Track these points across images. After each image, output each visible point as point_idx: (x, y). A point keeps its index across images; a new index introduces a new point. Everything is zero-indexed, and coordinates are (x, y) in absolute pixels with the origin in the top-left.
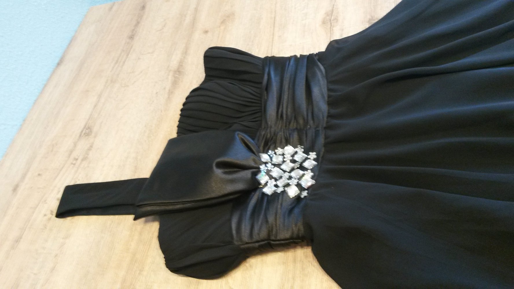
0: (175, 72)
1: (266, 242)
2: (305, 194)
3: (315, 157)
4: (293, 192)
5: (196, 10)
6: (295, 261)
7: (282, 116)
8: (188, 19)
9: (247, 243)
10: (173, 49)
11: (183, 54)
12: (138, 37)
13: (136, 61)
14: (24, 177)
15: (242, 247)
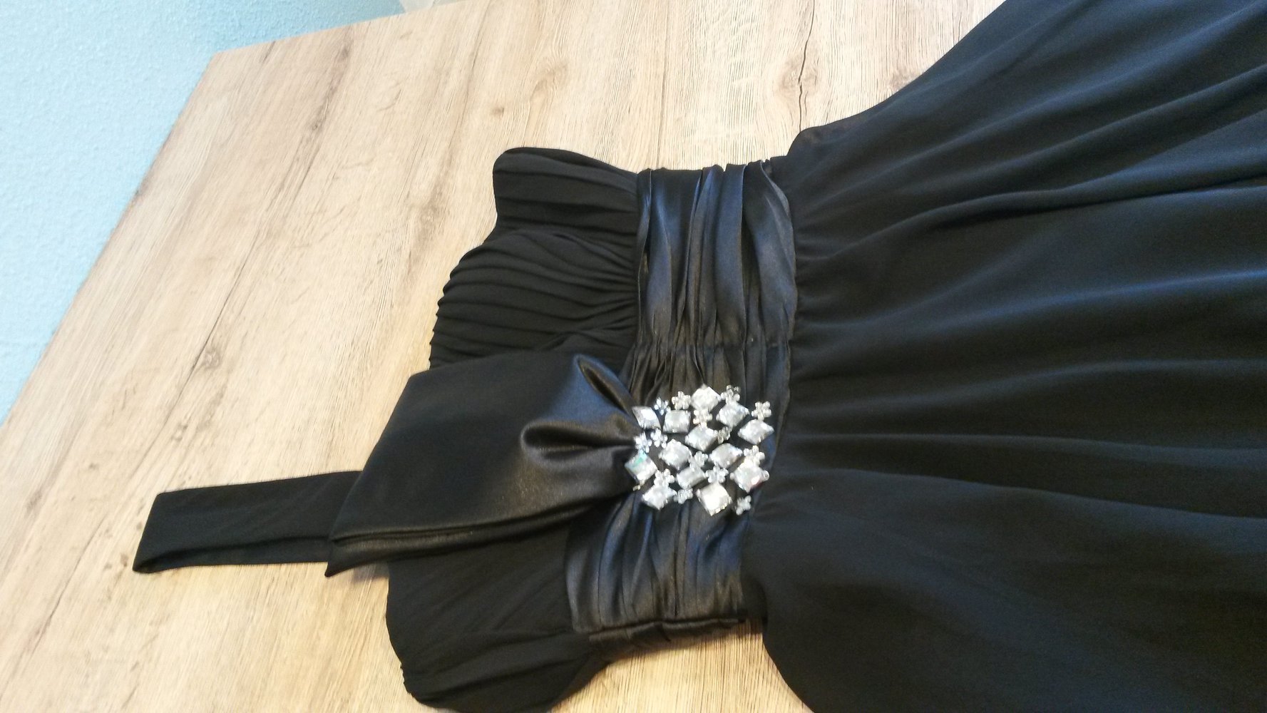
0: (424, 209)
1: (652, 625)
2: (744, 504)
3: (769, 413)
4: (715, 500)
6: (722, 671)
7: (685, 315)
9: (604, 629)
10: (419, 154)
11: (442, 165)
12: (332, 127)
13: (329, 183)
14: (55, 471)
15: (593, 638)
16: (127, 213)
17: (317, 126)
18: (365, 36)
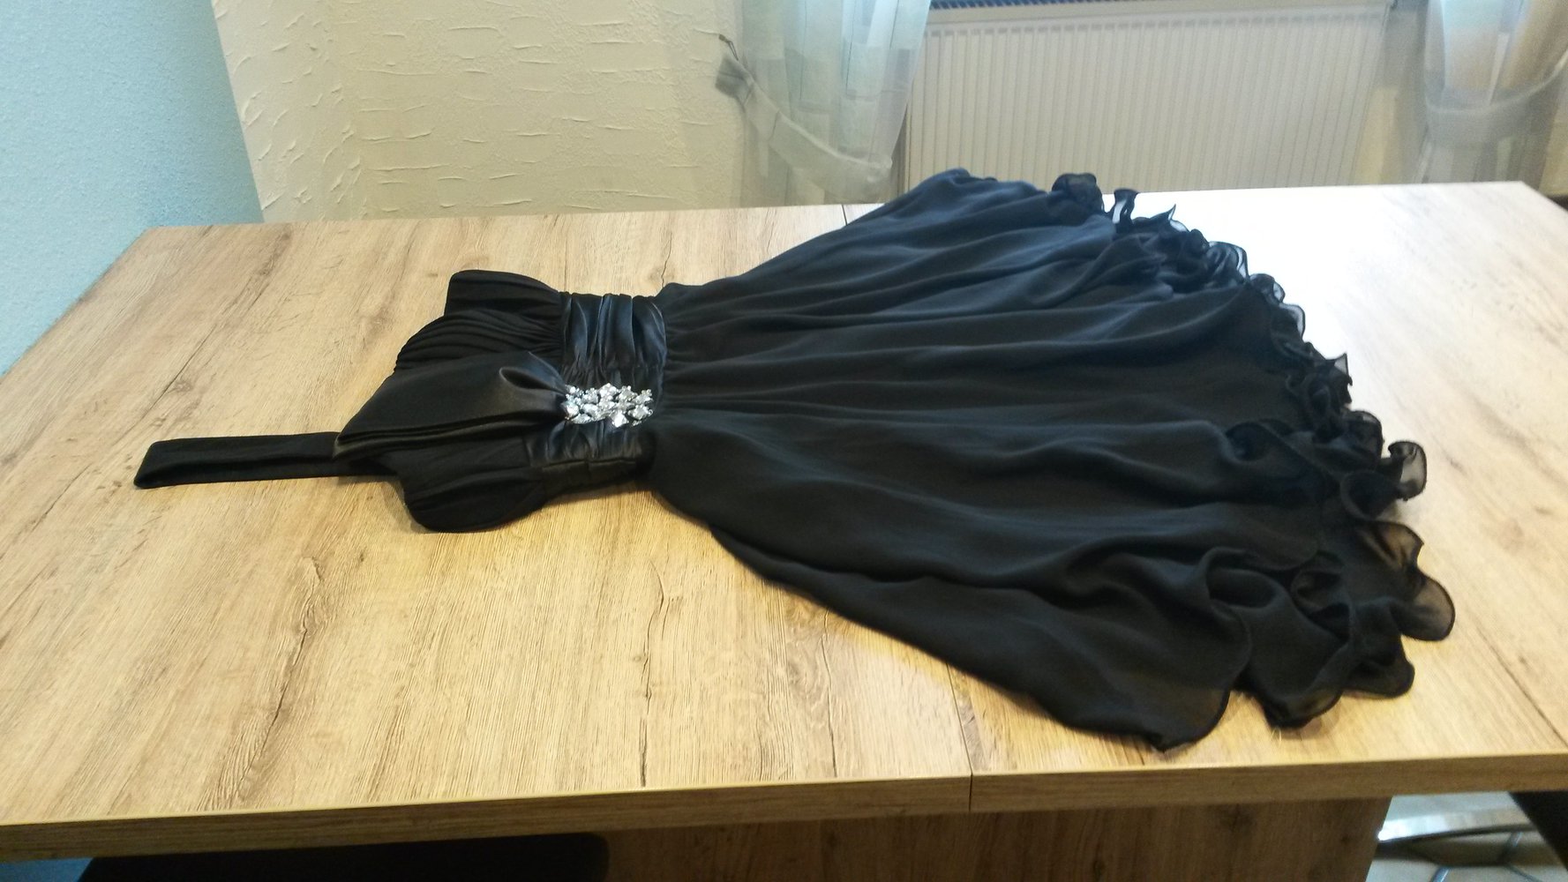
0: (373, 319)
1: (582, 463)
2: (635, 423)
3: (648, 399)
4: (619, 421)
5: (408, 248)
6: (620, 505)
7: (596, 352)
8: (392, 257)
9: (551, 465)
10: (365, 292)
11: (387, 298)
12: (280, 273)
13: (281, 303)
14: (29, 444)
15: (544, 469)
16: (71, 310)
17: (266, 272)
18: (304, 230)
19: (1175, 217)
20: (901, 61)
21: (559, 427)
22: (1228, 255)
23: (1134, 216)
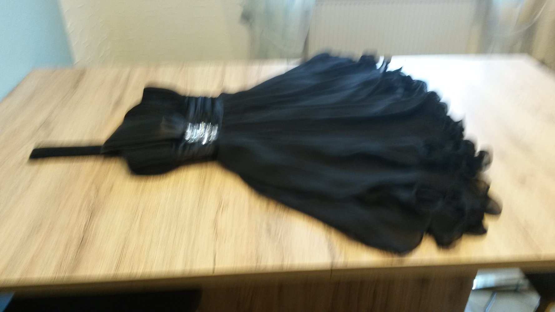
4: (205, 142)
19: (402, 71)
20: (306, 14)
21: (182, 144)
22: (421, 85)
23: (388, 70)
